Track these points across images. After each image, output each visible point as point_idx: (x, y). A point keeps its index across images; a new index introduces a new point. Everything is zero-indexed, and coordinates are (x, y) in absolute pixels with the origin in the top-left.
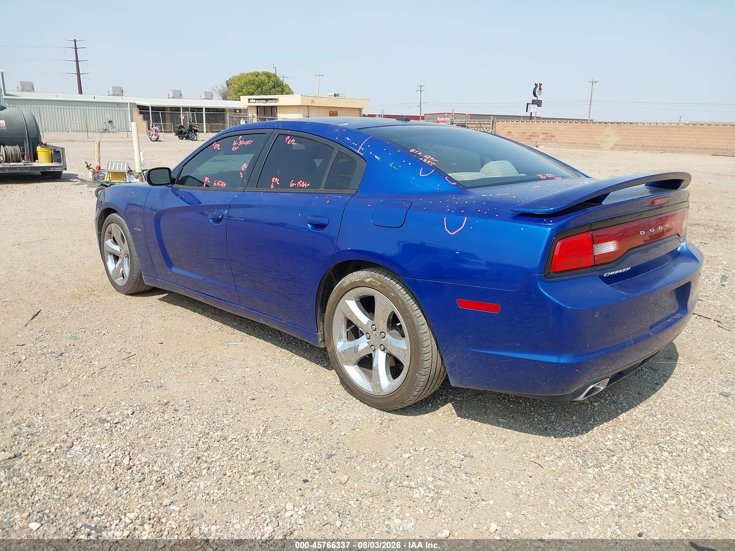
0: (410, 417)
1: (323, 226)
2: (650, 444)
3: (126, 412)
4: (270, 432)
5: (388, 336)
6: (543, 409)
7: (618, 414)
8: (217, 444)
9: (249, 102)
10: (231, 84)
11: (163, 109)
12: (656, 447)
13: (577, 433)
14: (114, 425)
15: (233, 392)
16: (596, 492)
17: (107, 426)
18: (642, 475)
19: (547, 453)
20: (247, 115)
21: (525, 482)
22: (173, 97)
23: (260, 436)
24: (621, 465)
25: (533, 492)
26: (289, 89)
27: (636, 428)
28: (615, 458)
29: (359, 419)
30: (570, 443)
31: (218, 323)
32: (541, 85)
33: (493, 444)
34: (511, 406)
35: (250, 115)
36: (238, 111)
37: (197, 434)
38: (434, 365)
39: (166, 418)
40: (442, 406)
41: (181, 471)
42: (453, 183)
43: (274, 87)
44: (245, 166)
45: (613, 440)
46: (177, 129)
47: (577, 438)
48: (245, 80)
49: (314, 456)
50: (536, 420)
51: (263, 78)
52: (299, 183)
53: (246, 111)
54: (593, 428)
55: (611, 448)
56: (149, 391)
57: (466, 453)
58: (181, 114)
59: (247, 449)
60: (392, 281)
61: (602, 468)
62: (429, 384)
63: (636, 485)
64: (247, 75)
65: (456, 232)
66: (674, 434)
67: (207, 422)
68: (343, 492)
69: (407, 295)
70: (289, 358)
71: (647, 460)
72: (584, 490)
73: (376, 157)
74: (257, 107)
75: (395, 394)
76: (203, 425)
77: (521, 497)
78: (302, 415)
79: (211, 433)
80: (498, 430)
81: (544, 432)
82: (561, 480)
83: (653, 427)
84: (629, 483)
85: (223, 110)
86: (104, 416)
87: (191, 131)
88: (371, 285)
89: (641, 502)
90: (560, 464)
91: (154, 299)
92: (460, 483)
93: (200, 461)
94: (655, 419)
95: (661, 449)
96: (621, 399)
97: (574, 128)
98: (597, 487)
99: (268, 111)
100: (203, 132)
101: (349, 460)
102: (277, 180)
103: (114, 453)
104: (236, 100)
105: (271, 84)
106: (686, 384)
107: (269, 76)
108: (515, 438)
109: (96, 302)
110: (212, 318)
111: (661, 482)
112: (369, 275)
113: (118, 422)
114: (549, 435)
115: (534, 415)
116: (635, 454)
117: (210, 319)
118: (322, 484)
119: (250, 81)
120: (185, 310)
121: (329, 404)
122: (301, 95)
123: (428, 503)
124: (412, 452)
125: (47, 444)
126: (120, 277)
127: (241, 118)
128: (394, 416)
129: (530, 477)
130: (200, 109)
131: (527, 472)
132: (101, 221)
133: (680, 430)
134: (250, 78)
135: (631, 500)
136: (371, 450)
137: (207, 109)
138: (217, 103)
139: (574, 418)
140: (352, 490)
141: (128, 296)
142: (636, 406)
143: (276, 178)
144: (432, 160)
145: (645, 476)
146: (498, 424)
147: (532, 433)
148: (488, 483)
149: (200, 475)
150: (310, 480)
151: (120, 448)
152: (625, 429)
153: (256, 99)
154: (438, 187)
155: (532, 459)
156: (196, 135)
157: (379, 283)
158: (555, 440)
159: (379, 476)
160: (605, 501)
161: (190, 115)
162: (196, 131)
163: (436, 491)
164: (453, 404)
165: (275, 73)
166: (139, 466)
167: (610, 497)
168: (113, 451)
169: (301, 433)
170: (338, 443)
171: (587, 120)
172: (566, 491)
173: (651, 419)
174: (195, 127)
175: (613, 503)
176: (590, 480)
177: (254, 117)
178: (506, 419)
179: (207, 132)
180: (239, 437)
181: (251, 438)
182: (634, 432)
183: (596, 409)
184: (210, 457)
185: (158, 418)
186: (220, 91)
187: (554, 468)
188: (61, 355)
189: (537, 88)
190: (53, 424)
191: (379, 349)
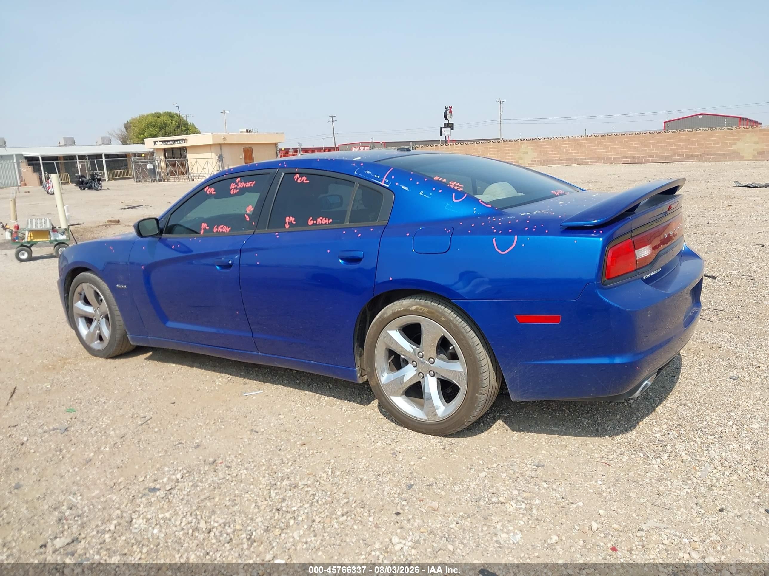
0: (468, 439)
1: (357, 260)
2: (693, 430)
3: (174, 477)
4: (338, 473)
5: (437, 360)
6: (586, 413)
7: (653, 409)
8: (290, 493)
9: (155, 145)
10: (131, 126)
11: (56, 158)
12: (699, 432)
13: (627, 431)
14: (169, 492)
15: (279, 441)
16: (666, 479)
17: (161, 494)
18: (699, 459)
19: (608, 452)
20: (153, 158)
21: (601, 481)
22: (65, 145)
23: (330, 478)
24: (676, 453)
25: (612, 489)
26: (195, 128)
27: (675, 418)
28: (669, 447)
29: (421, 448)
30: (625, 440)
31: (223, 375)
32: (451, 108)
33: (557, 451)
34: (557, 414)
35: (157, 158)
36: (143, 155)
37: (264, 486)
38: (491, 382)
39: (221, 476)
40: (494, 423)
41: (267, 525)
42: (488, 206)
43: (178, 127)
44: (250, 209)
45: (659, 431)
46: (77, 179)
47: (628, 434)
48: (144, 122)
49: (395, 489)
50: (585, 423)
51: (164, 119)
52: (319, 220)
53: (152, 154)
54: (638, 423)
55: (661, 439)
56: (187, 452)
57: (537, 463)
58: (78, 163)
59: (324, 493)
60: (440, 306)
61: (662, 457)
62: (487, 402)
63: (697, 468)
64: (148, 116)
65: (507, 251)
66: (708, 418)
67: (268, 474)
68: (440, 518)
69: (458, 318)
70: (318, 400)
71: (696, 445)
72: (656, 480)
73: (403, 187)
74: (164, 149)
75: (453, 417)
76: (264, 477)
77: (604, 494)
78: (362, 452)
79: (279, 483)
80: (556, 438)
81: (598, 433)
82: (631, 474)
83: (688, 415)
84: (691, 467)
85: (125, 155)
86: (152, 485)
87: (94, 180)
88: (417, 312)
89: (708, 482)
90: (624, 460)
91: (141, 359)
92: (543, 491)
93: (281, 512)
94: (687, 408)
95: (705, 433)
96: (650, 394)
97: (492, 148)
98: (665, 475)
99: (177, 153)
100: (105, 180)
101: (430, 487)
102: (292, 219)
103: (184, 519)
104: (138, 144)
105: (174, 124)
106: (697, 374)
107: (171, 116)
108: (574, 443)
109: (76, 370)
110: (214, 371)
111: (717, 462)
112: (413, 303)
113: (171, 489)
114: (602, 435)
115: (581, 419)
116: (684, 441)
117: (213, 372)
118: (416, 513)
119: (151, 123)
120: (181, 366)
121: (383, 438)
122: (212, 134)
123: (523, 514)
124: (486, 470)
125: (102, 524)
126: (96, 341)
127: (147, 162)
128: (453, 440)
129: (603, 476)
130: (99, 156)
131: (598, 472)
132: (67, 283)
133: (712, 414)
134: (151, 119)
135: (699, 482)
136: (446, 475)
137: (107, 156)
138: (117, 148)
139: (618, 417)
140: (446, 515)
141: (109, 360)
142: (665, 398)
143: (291, 218)
144: (458, 186)
145: (701, 459)
146: (552, 432)
147: (587, 436)
148: (568, 488)
149: (288, 526)
150: (401, 512)
151: (189, 514)
152: (666, 421)
153: (162, 141)
154: (475, 210)
155: (598, 460)
156: (100, 184)
157: (426, 310)
158: (610, 439)
159: (466, 497)
160: (678, 487)
161: (89, 163)
162: (99, 180)
163: (526, 502)
164: (503, 421)
165: (178, 113)
166: (219, 527)
167: (681, 483)
168: (182, 518)
169: (371, 470)
170: (411, 473)
171: (499, 139)
172: (641, 483)
173: (684, 409)
174: (98, 175)
175: (686, 487)
176: (656, 470)
177: (161, 160)
178: (558, 427)
179: (109, 180)
180: (309, 482)
181: (322, 482)
182: (674, 422)
183: (633, 406)
184: (290, 507)
185: (211, 478)
186: (118, 135)
187: (620, 465)
188: (66, 429)
189: (448, 111)
190: (96, 502)
191: (428, 375)
